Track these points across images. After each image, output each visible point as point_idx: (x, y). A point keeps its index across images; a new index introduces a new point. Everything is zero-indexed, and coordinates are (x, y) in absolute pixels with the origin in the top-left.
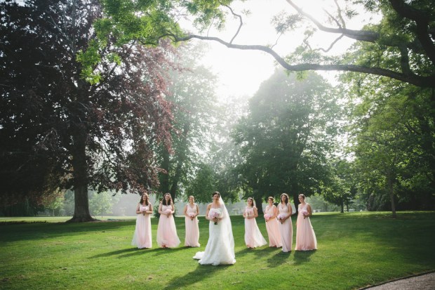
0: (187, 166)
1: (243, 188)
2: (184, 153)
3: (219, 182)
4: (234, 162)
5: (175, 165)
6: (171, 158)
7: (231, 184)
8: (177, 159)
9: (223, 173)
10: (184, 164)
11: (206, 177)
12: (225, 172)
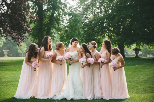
0: (59, 15)
1: (108, 35)
2: (57, 3)
3: (88, 30)
4: (101, 12)
5: (49, 13)
6: (45, 7)
7: (98, 32)
8: (51, 8)
9: (91, 22)
10: (56, 13)
11: (76, 25)
12: (93, 21)
